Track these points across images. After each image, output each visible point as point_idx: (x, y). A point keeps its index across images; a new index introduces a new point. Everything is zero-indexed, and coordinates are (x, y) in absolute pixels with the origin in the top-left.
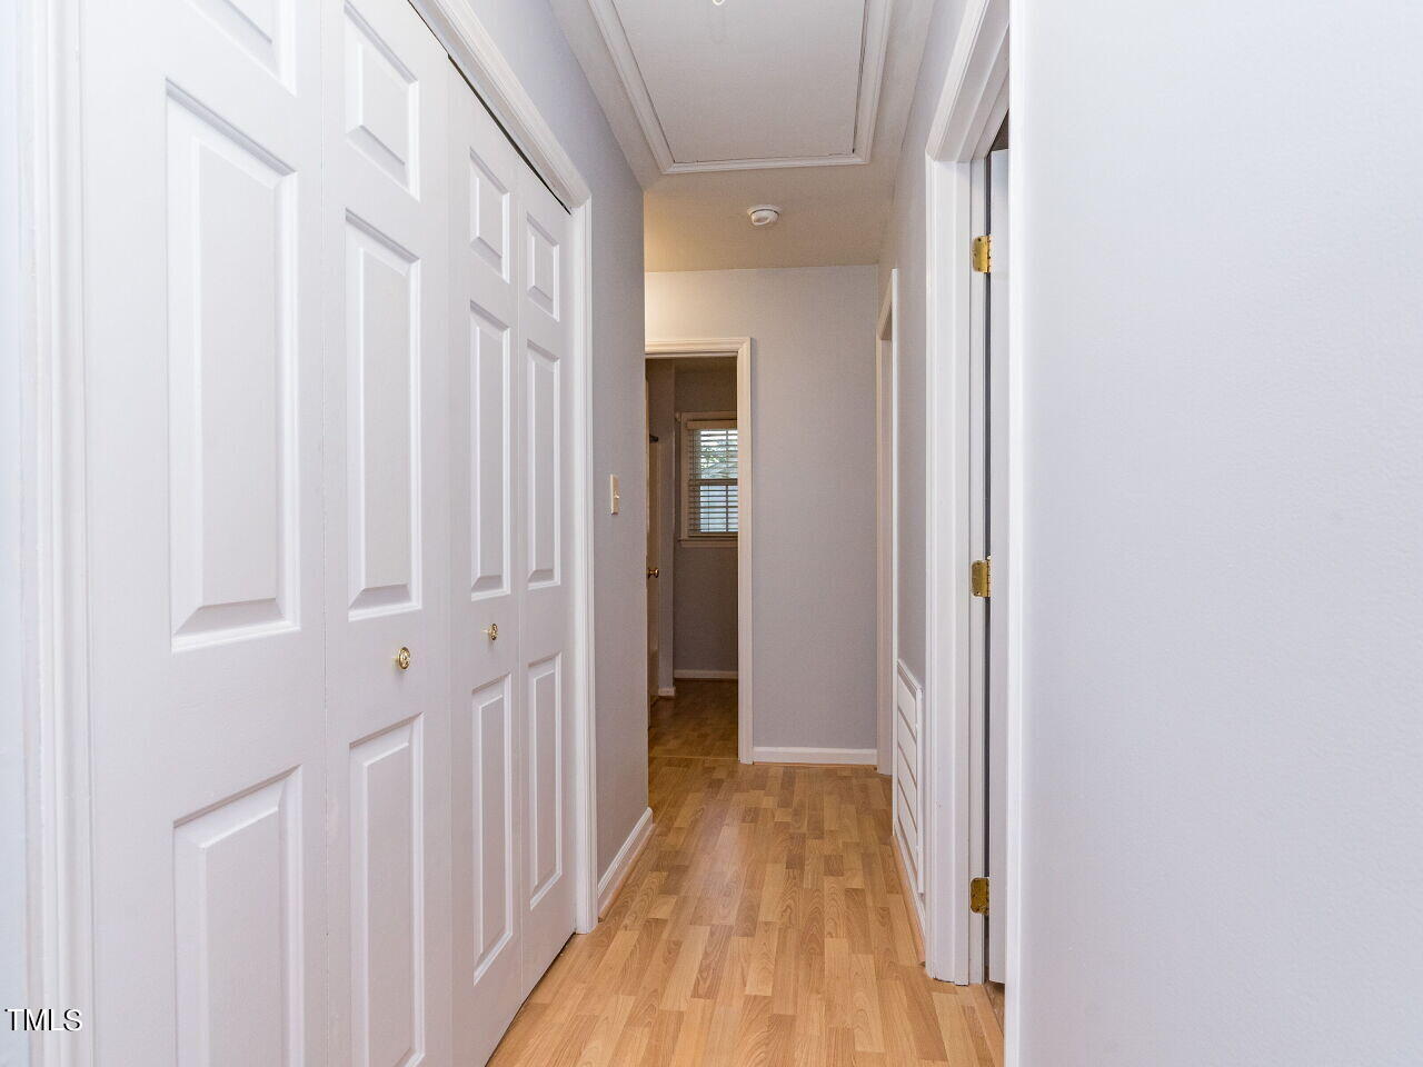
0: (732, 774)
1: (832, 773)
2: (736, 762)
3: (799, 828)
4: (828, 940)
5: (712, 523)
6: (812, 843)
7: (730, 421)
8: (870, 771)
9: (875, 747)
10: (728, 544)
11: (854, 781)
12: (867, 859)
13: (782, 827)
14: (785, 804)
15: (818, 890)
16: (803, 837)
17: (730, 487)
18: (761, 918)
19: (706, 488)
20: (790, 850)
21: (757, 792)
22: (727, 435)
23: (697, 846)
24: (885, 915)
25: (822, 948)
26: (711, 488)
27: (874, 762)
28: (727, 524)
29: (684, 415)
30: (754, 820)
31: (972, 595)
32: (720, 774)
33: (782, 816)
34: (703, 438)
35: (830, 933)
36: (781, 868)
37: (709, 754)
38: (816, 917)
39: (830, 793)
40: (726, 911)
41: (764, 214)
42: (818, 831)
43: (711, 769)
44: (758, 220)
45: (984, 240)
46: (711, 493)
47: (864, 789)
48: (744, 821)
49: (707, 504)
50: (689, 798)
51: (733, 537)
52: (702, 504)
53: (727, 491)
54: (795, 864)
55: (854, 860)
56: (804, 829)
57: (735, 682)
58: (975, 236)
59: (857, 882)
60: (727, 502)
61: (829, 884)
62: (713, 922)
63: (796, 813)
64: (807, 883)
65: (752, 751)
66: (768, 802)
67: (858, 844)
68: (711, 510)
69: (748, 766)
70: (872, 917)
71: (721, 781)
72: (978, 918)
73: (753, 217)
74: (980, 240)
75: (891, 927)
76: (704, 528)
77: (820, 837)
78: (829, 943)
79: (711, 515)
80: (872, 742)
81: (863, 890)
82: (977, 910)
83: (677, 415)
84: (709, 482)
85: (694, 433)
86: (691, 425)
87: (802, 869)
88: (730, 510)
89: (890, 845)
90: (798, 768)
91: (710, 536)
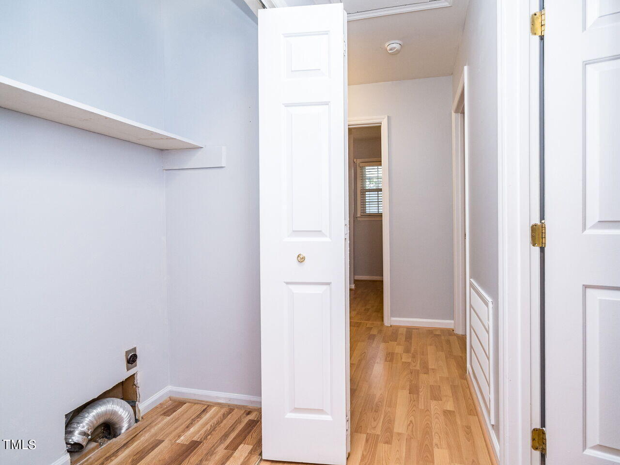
0: (380, 332)
1: (432, 333)
2: (383, 324)
3: (415, 366)
4: (436, 450)
5: (371, 209)
6: (423, 377)
7: (379, 163)
8: (450, 332)
9: (453, 319)
10: (378, 219)
11: (443, 337)
12: (454, 388)
13: (406, 365)
14: (407, 351)
15: (428, 410)
16: (418, 372)
17: (379, 193)
18: (396, 430)
19: (368, 193)
20: (411, 381)
21: (393, 343)
22: (378, 168)
23: (361, 376)
24: (468, 431)
25: (432, 455)
26: (371, 193)
27: (452, 327)
28: (378, 209)
29: (358, 160)
30: (391, 360)
31: (531, 246)
32: (374, 332)
33: (406, 358)
34: (367, 171)
35: (436, 445)
36: (406, 392)
37: (368, 320)
38: (427, 432)
39: (431, 345)
40: (376, 423)
41: (394, 45)
42: (426, 369)
43: (370, 329)
44: (391, 50)
45: (538, 14)
46: (371, 196)
47: (448, 342)
48: (386, 360)
49: (369, 201)
50: (359, 344)
51: (380, 215)
52: (367, 201)
53: (378, 194)
54: (414, 390)
55: (446, 390)
56: (418, 368)
57: (382, 282)
58: (533, 12)
59: (450, 406)
60: (378, 199)
61: (434, 405)
62: (368, 432)
63: (414, 357)
64: (421, 406)
65: (391, 320)
66: (399, 349)
67: (448, 379)
68: (371, 203)
69: (388, 327)
70: (461, 433)
71: (374, 336)
72: (537, 454)
73: (388, 48)
74: (535, 14)
75: (474, 442)
76: (368, 211)
77: (427, 373)
78: (436, 451)
79: (371, 206)
80: (451, 316)
81: (454, 412)
82: (536, 449)
83: (355, 160)
84: (370, 190)
85: (362, 168)
86: (361, 165)
87: (418, 394)
88: (379, 203)
89: (466, 379)
90: (414, 329)
91: (370, 215)
